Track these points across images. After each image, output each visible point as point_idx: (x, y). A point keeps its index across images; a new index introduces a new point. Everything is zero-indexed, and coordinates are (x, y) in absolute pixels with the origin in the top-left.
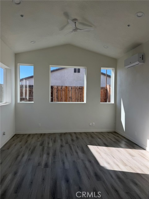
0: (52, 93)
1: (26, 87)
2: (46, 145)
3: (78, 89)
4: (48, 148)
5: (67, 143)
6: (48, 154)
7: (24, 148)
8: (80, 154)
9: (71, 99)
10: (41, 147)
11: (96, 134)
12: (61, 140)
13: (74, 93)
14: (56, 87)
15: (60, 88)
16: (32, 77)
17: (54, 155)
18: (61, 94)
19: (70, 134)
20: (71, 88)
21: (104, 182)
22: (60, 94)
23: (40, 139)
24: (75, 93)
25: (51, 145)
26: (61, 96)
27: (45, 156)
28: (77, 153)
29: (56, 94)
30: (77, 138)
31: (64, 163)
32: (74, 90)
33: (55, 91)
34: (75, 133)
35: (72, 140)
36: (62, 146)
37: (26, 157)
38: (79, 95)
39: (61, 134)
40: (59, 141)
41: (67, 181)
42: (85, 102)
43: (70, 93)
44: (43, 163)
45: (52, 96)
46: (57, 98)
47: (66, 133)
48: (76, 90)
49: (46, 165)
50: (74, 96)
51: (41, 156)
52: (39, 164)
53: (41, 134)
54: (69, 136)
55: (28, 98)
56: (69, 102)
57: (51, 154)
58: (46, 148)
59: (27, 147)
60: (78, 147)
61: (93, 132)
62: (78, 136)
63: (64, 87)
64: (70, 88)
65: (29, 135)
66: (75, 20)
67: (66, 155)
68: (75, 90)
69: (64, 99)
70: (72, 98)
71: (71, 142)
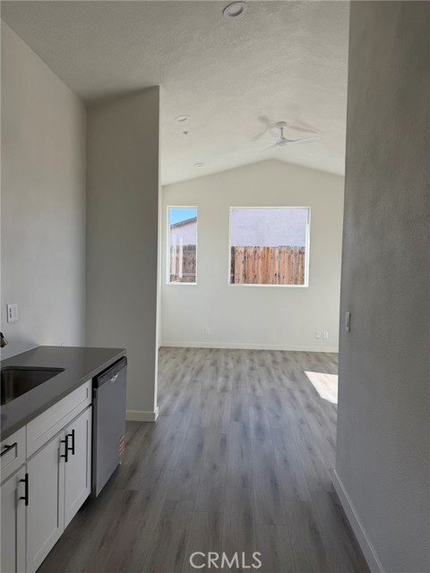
0: (233, 265)
1: (178, 250)
2: (223, 364)
3: (296, 255)
4: (226, 369)
5: (263, 365)
6: (227, 377)
7: (182, 366)
8: (287, 382)
9: (278, 278)
10: (213, 368)
11: (330, 355)
12: (252, 360)
13: (286, 264)
14: (243, 251)
15: (251, 252)
16: (193, 221)
17: (238, 379)
18: (253, 267)
19: (272, 353)
20: (280, 252)
21: (320, 414)
22: (251, 265)
23: (210, 356)
24: (289, 264)
25: (231, 365)
26: (254, 272)
27: (221, 379)
28: (281, 379)
29: (242, 266)
30: (285, 359)
31: (254, 390)
32: (287, 255)
33: (239, 259)
34: (282, 352)
35: (274, 362)
36: (252, 369)
37: (188, 378)
38: (298, 269)
39: (251, 352)
40: (248, 361)
41: (258, 408)
42: (306, 284)
43: (277, 263)
44: (219, 387)
45: (233, 271)
46: (245, 275)
47: (263, 350)
48: (293, 256)
49: (224, 390)
50: (286, 271)
51: (215, 378)
52: (212, 388)
53: (211, 350)
54: (269, 355)
55: (181, 275)
56: (273, 283)
57: (232, 377)
58: (222, 370)
59: (187, 366)
60: (284, 372)
61: (323, 353)
62: (288, 356)
63: (261, 250)
64: (277, 252)
65: (188, 350)
66: (281, 124)
67: (259, 381)
68: (289, 257)
69: (261, 278)
70: (281, 277)
71: (271, 364)
